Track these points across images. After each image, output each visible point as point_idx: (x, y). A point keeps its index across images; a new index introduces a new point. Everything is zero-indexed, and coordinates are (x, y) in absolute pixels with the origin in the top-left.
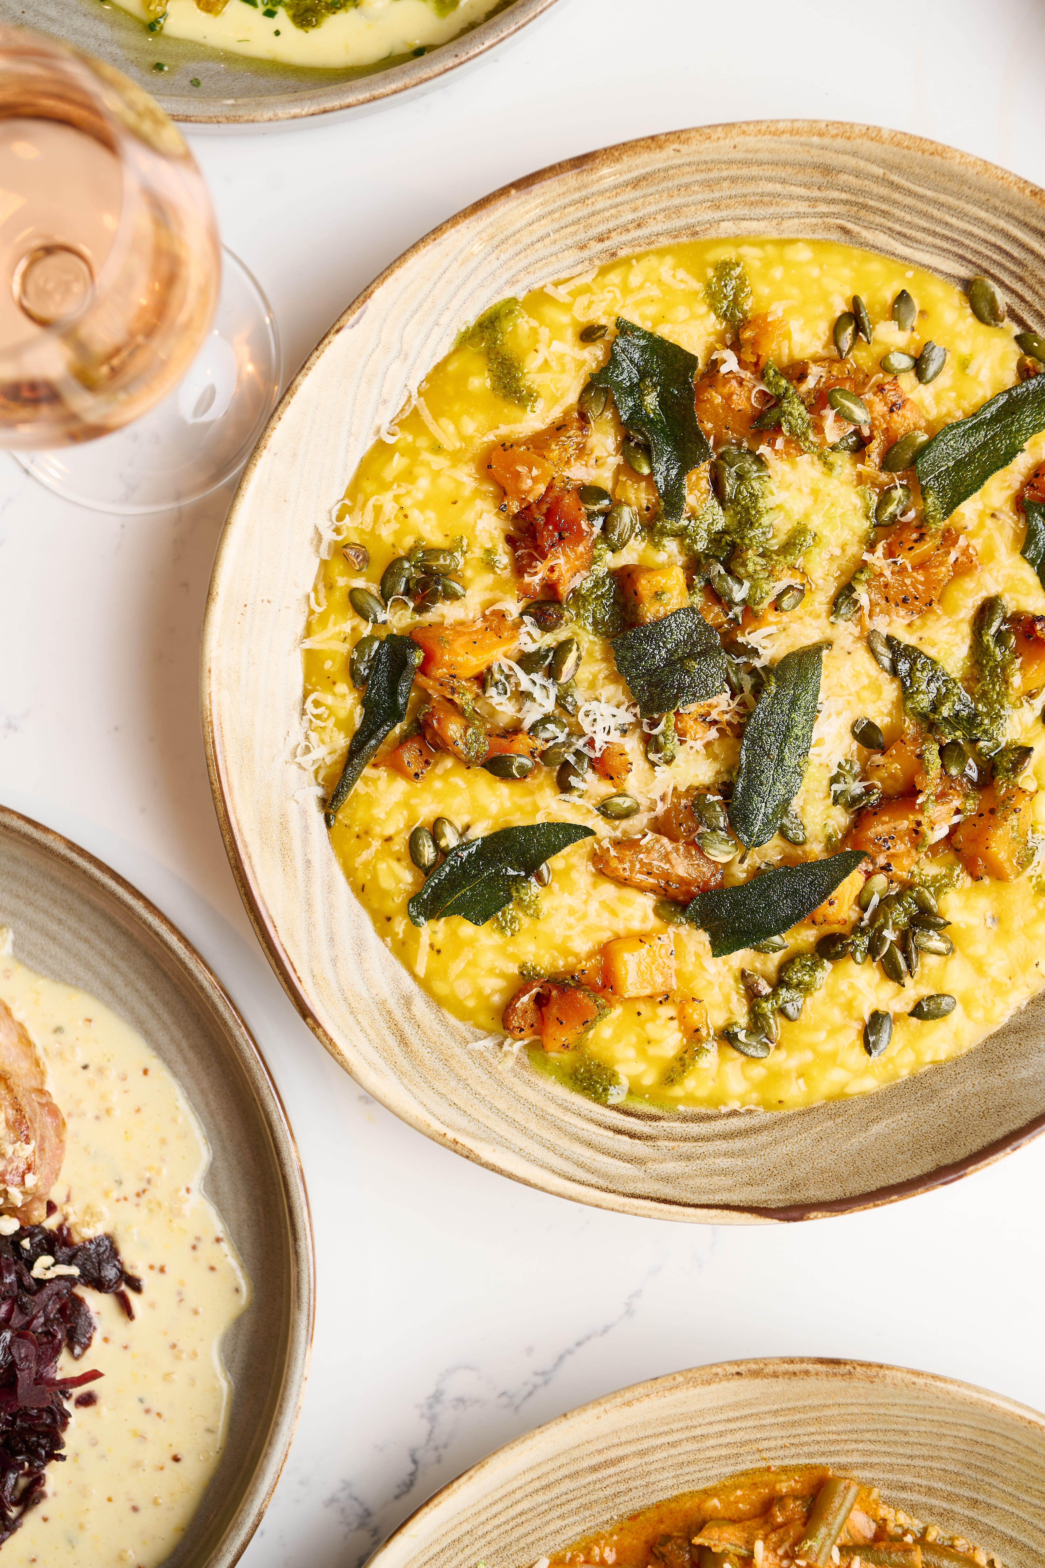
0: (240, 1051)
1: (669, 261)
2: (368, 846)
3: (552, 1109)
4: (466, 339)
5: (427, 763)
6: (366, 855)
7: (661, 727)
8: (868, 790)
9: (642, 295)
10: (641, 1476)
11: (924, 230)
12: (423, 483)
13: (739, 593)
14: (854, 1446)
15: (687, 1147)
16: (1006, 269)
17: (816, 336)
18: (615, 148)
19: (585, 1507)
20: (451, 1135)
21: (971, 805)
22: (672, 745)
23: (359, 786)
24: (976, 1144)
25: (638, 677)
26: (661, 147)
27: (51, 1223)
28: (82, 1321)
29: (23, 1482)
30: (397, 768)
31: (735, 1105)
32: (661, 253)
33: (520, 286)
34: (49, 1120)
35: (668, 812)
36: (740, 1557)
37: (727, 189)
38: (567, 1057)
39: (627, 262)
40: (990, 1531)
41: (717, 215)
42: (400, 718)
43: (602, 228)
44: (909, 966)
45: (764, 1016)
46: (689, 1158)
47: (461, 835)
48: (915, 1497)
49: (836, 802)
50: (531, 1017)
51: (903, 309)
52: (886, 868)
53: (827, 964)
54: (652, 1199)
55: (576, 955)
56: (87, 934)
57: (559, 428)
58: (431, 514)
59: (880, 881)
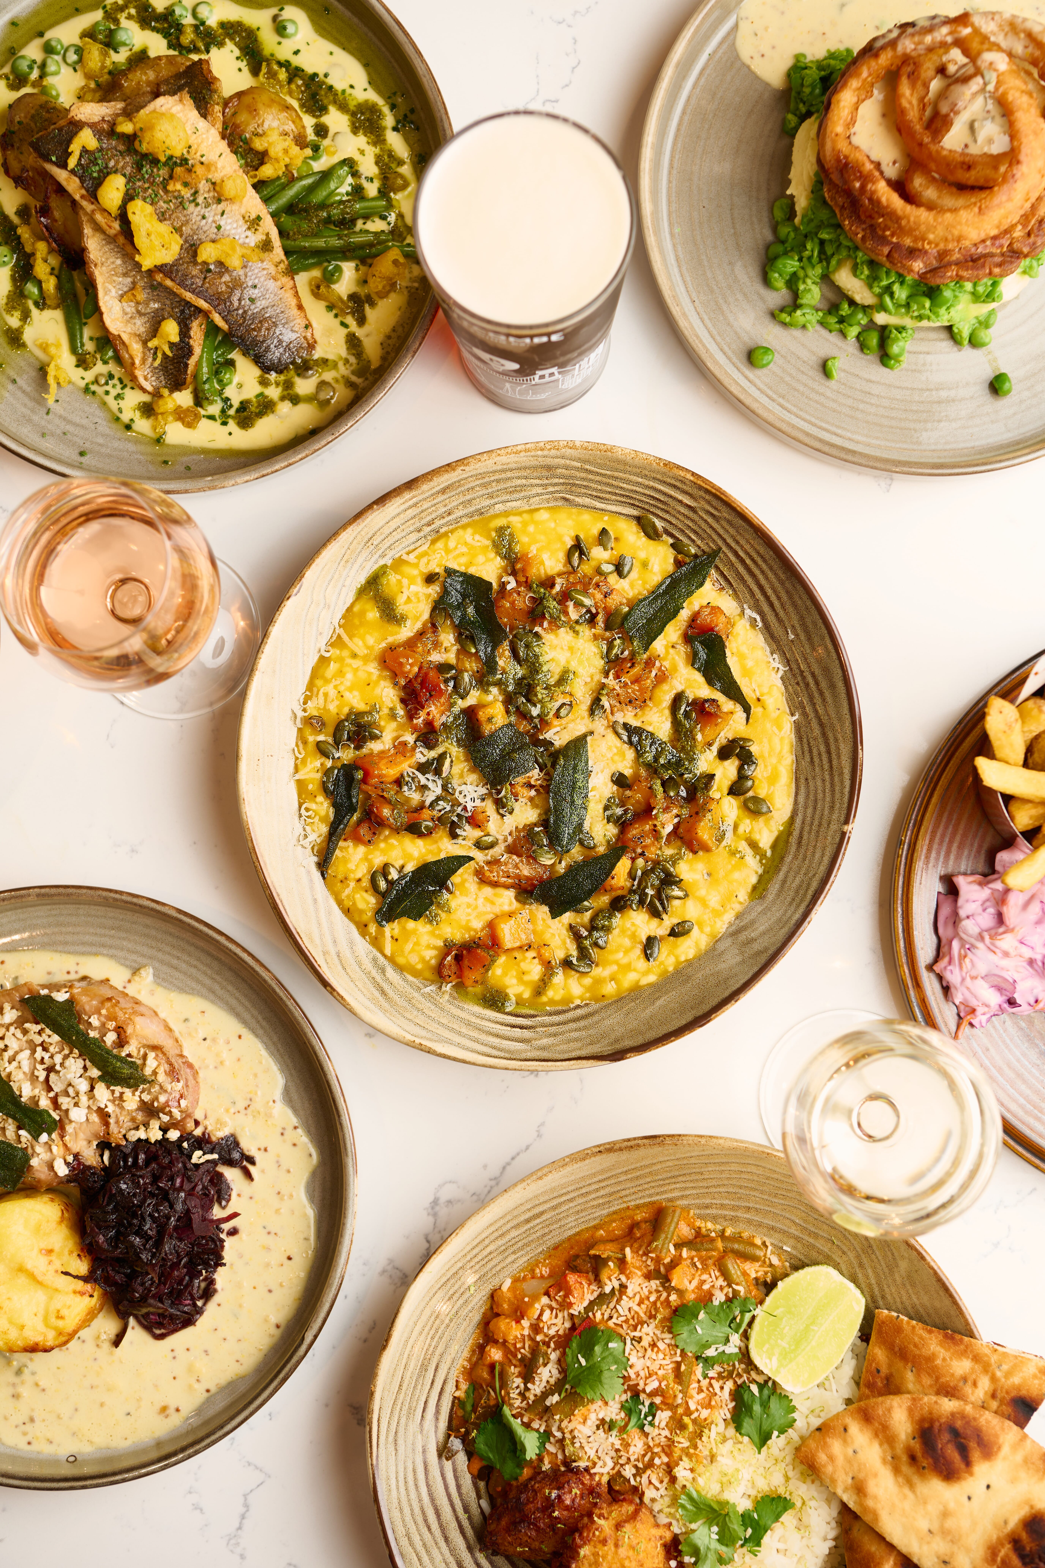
0: (292, 1014)
1: (469, 531)
2: (348, 886)
3: (473, 1019)
4: (362, 592)
5: (374, 834)
6: (347, 891)
7: (503, 793)
8: (626, 811)
9: (457, 552)
10: (556, 1222)
11: (610, 493)
12: (349, 676)
13: (535, 711)
14: (674, 1186)
15: (553, 1029)
16: (658, 508)
17: (558, 561)
18: (428, 473)
19: (527, 1245)
20: (418, 1041)
21: (685, 812)
22: (511, 803)
23: (337, 852)
24: (714, 1002)
25: (486, 767)
26: (454, 470)
27: (198, 1132)
28: (223, 1186)
29: (203, 1285)
30: (358, 839)
31: (578, 1002)
32: (464, 527)
33: (387, 557)
34: (188, 1070)
35: (514, 841)
36: (618, 1259)
37: (495, 487)
38: (478, 989)
39: (446, 534)
40: (760, 1225)
41: (493, 501)
42: (355, 811)
43: (429, 518)
44: (664, 908)
45: (586, 948)
46: (555, 1035)
47: (400, 872)
48: (714, 1211)
49: (608, 821)
50: (454, 968)
51: (605, 539)
52: (642, 854)
53: (618, 915)
54: (537, 1060)
55: (475, 930)
56: (195, 963)
57: (421, 634)
58: (356, 693)
59: (640, 862)
